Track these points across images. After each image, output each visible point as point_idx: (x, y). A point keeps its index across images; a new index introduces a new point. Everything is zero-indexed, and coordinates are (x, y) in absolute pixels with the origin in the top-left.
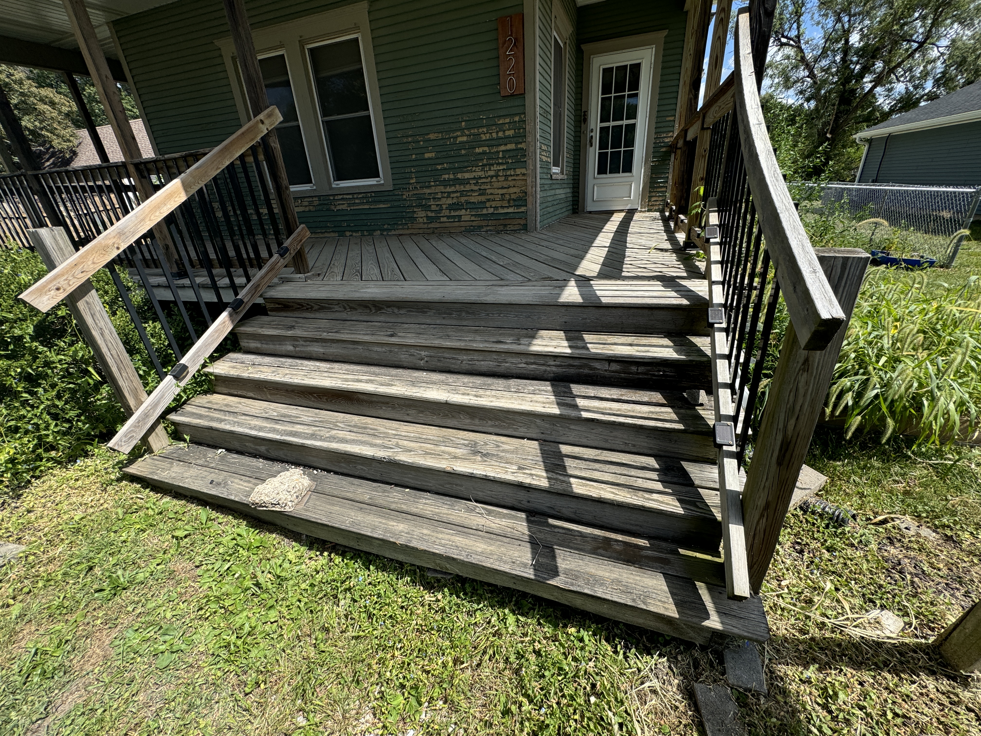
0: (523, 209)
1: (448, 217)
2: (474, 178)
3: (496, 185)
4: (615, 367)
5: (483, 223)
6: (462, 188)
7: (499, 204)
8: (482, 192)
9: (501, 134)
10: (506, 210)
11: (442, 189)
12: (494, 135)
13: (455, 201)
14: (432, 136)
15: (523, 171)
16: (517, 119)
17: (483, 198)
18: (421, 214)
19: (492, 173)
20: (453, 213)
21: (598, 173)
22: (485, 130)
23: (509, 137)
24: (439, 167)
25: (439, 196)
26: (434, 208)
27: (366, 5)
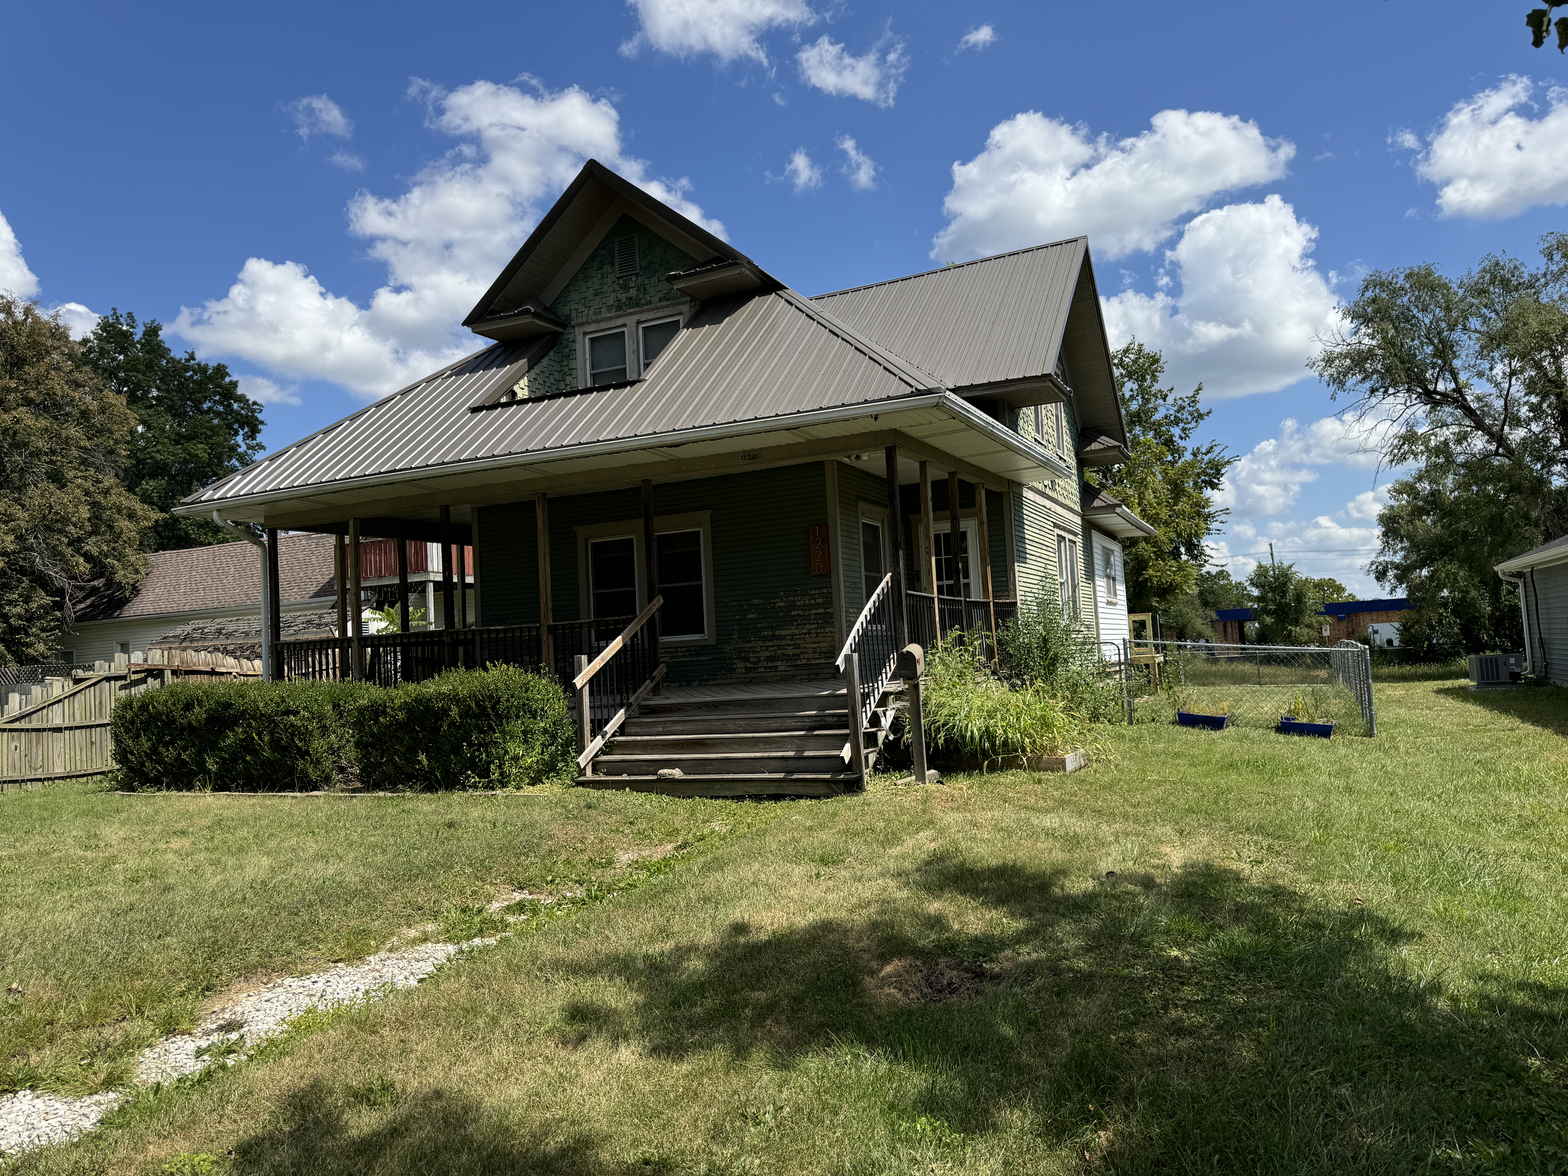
0: (832, 660)
1: (765, 668)
2: (790, 635)
3: (808, 640)
4: (835, 719)
5: (798, 673)
6: (779, 643)
7: (811, 656)
8: (797, 647)
9: (812, 602)
10: (817, 661)
11: (761, 643)
12: (807, 602)
13: (772, 653)
14: (755, 602)
15: (832, 629)
16: (825, 590)
17: (797, 651)
18: (740, 665)
19: (805, 631)
20: (770, 664)
22: (800, 598)
23: (819, 604)
24: (760, 626)
25: (758, 649)
26: (752, 659)
27: (709, 512)
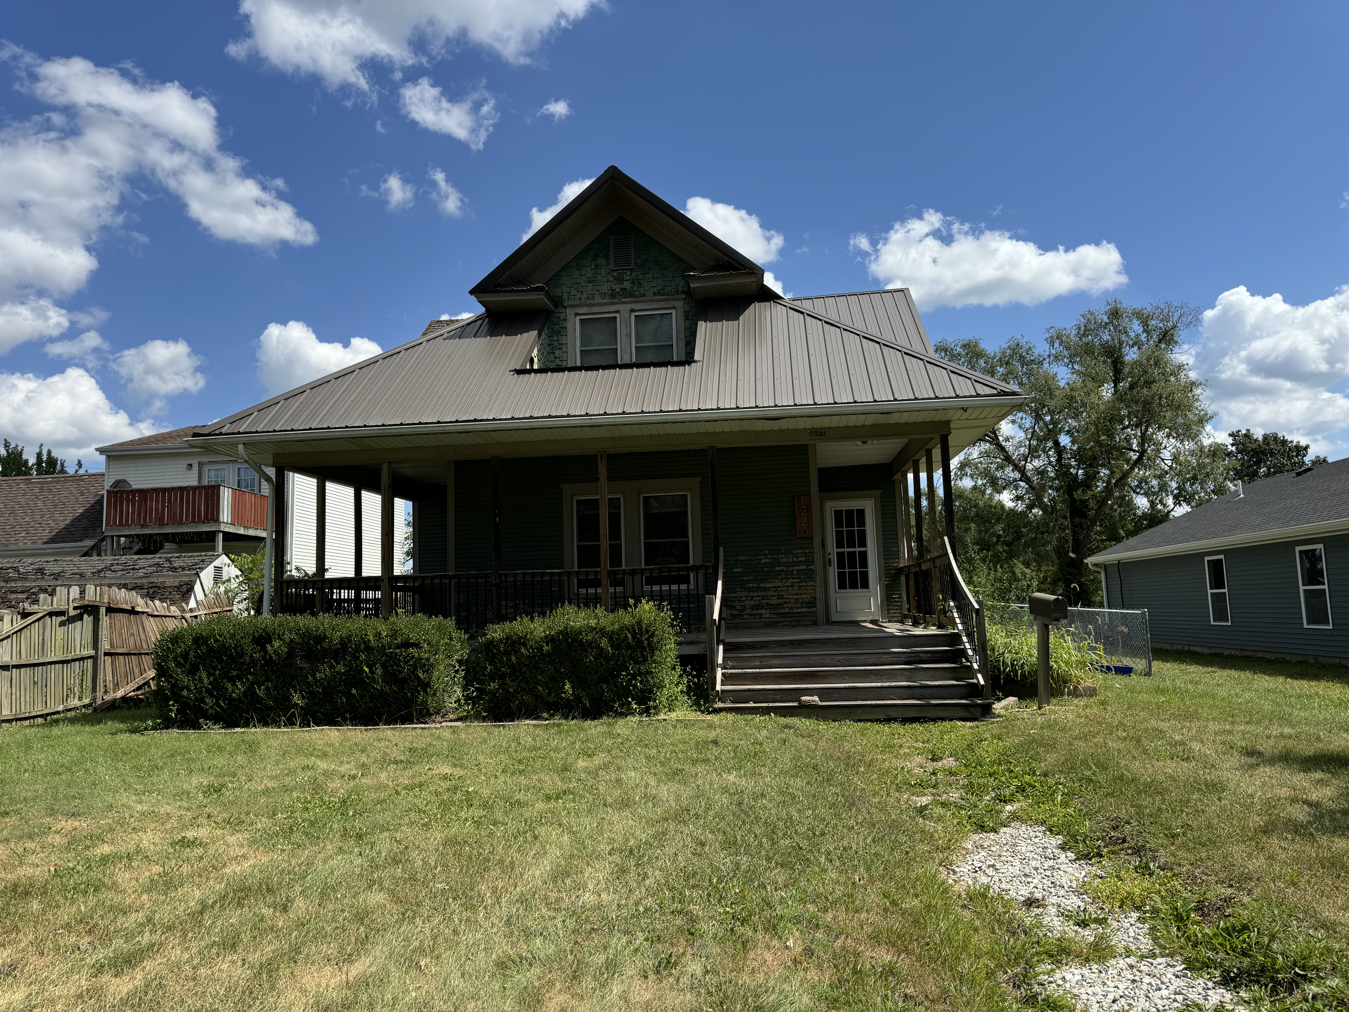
0: (813, 609)
1: (750, 615)
2: (774, 587)
3: (791, 592)
5: (782, 619)
6: (764, 593)
7: (794, 605)
8: (781, 597)
9: (795, 559)
10: (799, 610)
11: (746, 593)
12: (790, 560)
13: (757, 602)
14: (741, 558)
15: (813, 583)
16: (807, 551)
17: (781, 601)
19: (788, 584)
20: (755, 612)
21: (839, 588)
22: (783, 556)
23: (801, 561)
24: (746, 578)
25: (744, 599)
26: (738, 607)
27: (700, 479)
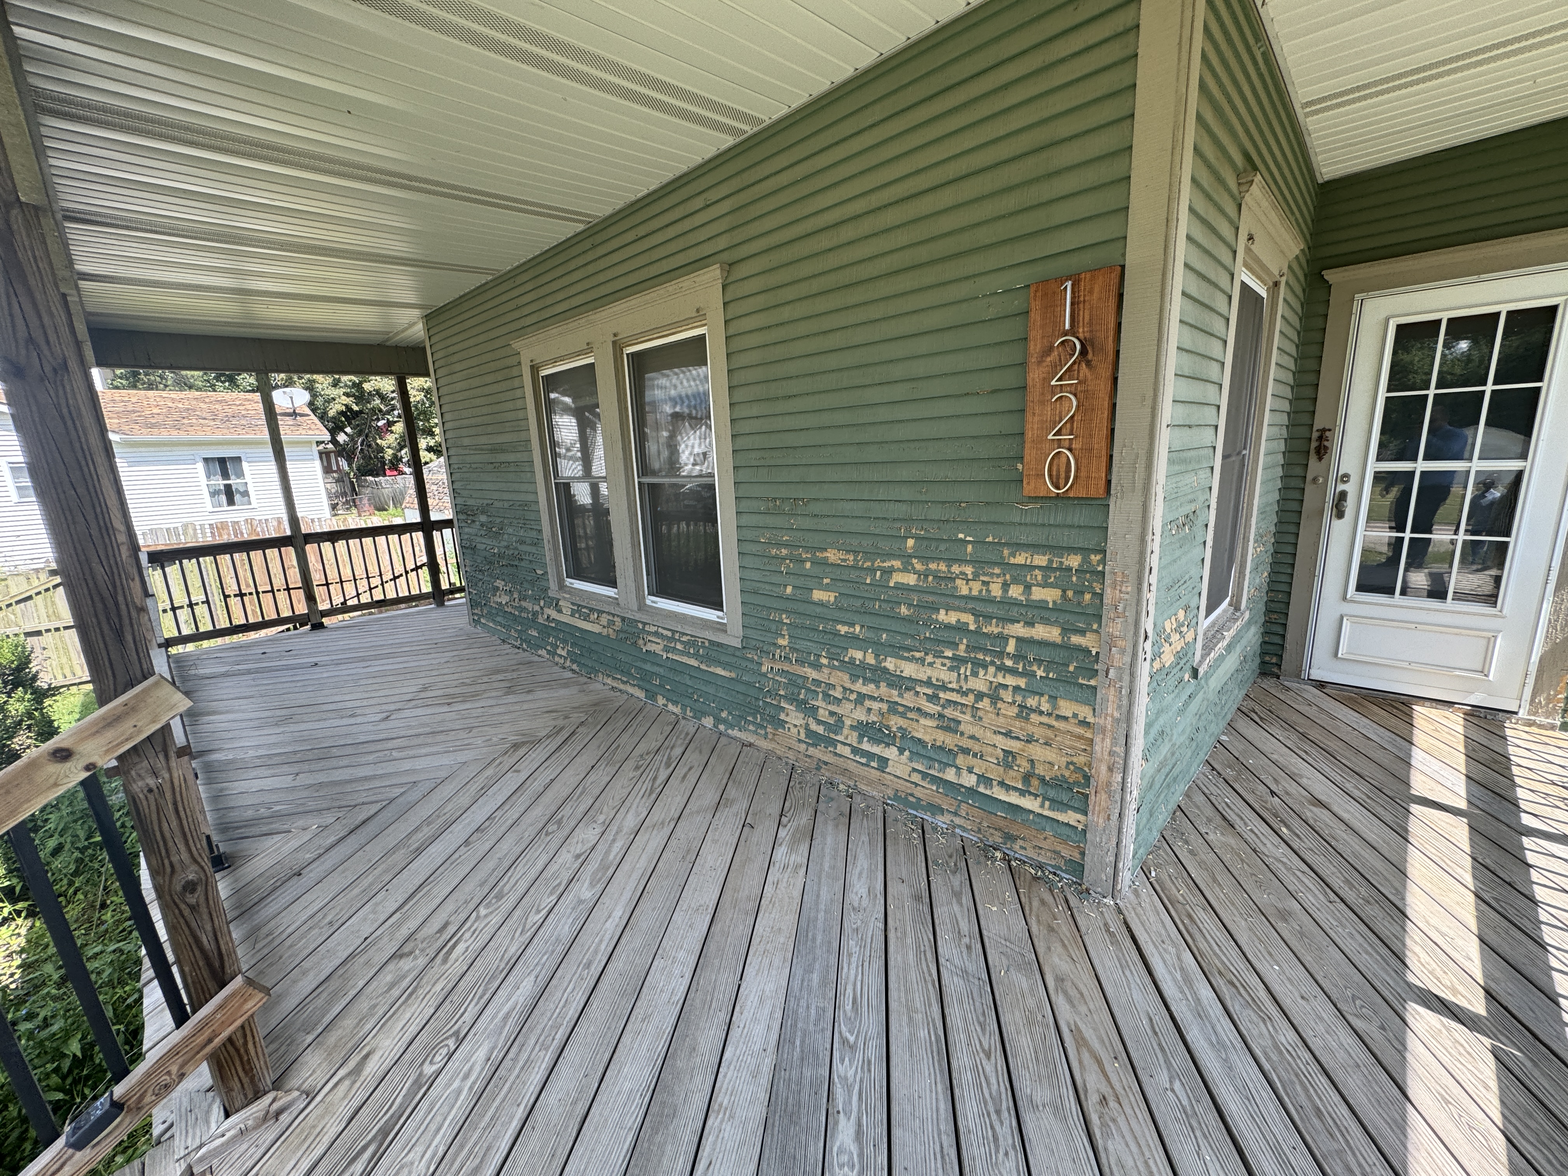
0: (1071, 817)
1: (855, 751)
2: (928, 683)
3: (990, 720)
6: (895, 695)
7: (994, 773)
8: (951, 726)
9: (1015, 592)
10: (1013, 798)
11: (845, 680)
12: (996, 590)
13: (873, 718)
14: (832, 556)
15: (1084, 712)
16: (1074, 561)
17: (949, 740)
18: (794, 718)
19: (979, 684)
20: (866, 746)
21: (1360, 588)
22: (969, 570)
23: (1042, 606)
24: (843, 629)
25: (838, 693)
26: (823, 715)
27: (713, 274)
